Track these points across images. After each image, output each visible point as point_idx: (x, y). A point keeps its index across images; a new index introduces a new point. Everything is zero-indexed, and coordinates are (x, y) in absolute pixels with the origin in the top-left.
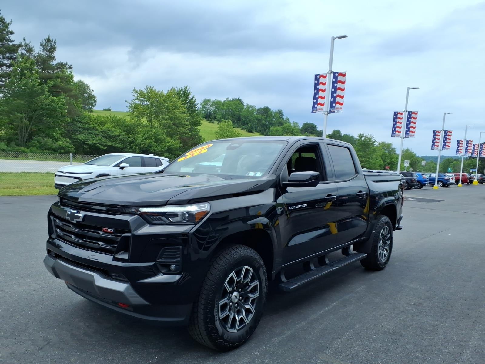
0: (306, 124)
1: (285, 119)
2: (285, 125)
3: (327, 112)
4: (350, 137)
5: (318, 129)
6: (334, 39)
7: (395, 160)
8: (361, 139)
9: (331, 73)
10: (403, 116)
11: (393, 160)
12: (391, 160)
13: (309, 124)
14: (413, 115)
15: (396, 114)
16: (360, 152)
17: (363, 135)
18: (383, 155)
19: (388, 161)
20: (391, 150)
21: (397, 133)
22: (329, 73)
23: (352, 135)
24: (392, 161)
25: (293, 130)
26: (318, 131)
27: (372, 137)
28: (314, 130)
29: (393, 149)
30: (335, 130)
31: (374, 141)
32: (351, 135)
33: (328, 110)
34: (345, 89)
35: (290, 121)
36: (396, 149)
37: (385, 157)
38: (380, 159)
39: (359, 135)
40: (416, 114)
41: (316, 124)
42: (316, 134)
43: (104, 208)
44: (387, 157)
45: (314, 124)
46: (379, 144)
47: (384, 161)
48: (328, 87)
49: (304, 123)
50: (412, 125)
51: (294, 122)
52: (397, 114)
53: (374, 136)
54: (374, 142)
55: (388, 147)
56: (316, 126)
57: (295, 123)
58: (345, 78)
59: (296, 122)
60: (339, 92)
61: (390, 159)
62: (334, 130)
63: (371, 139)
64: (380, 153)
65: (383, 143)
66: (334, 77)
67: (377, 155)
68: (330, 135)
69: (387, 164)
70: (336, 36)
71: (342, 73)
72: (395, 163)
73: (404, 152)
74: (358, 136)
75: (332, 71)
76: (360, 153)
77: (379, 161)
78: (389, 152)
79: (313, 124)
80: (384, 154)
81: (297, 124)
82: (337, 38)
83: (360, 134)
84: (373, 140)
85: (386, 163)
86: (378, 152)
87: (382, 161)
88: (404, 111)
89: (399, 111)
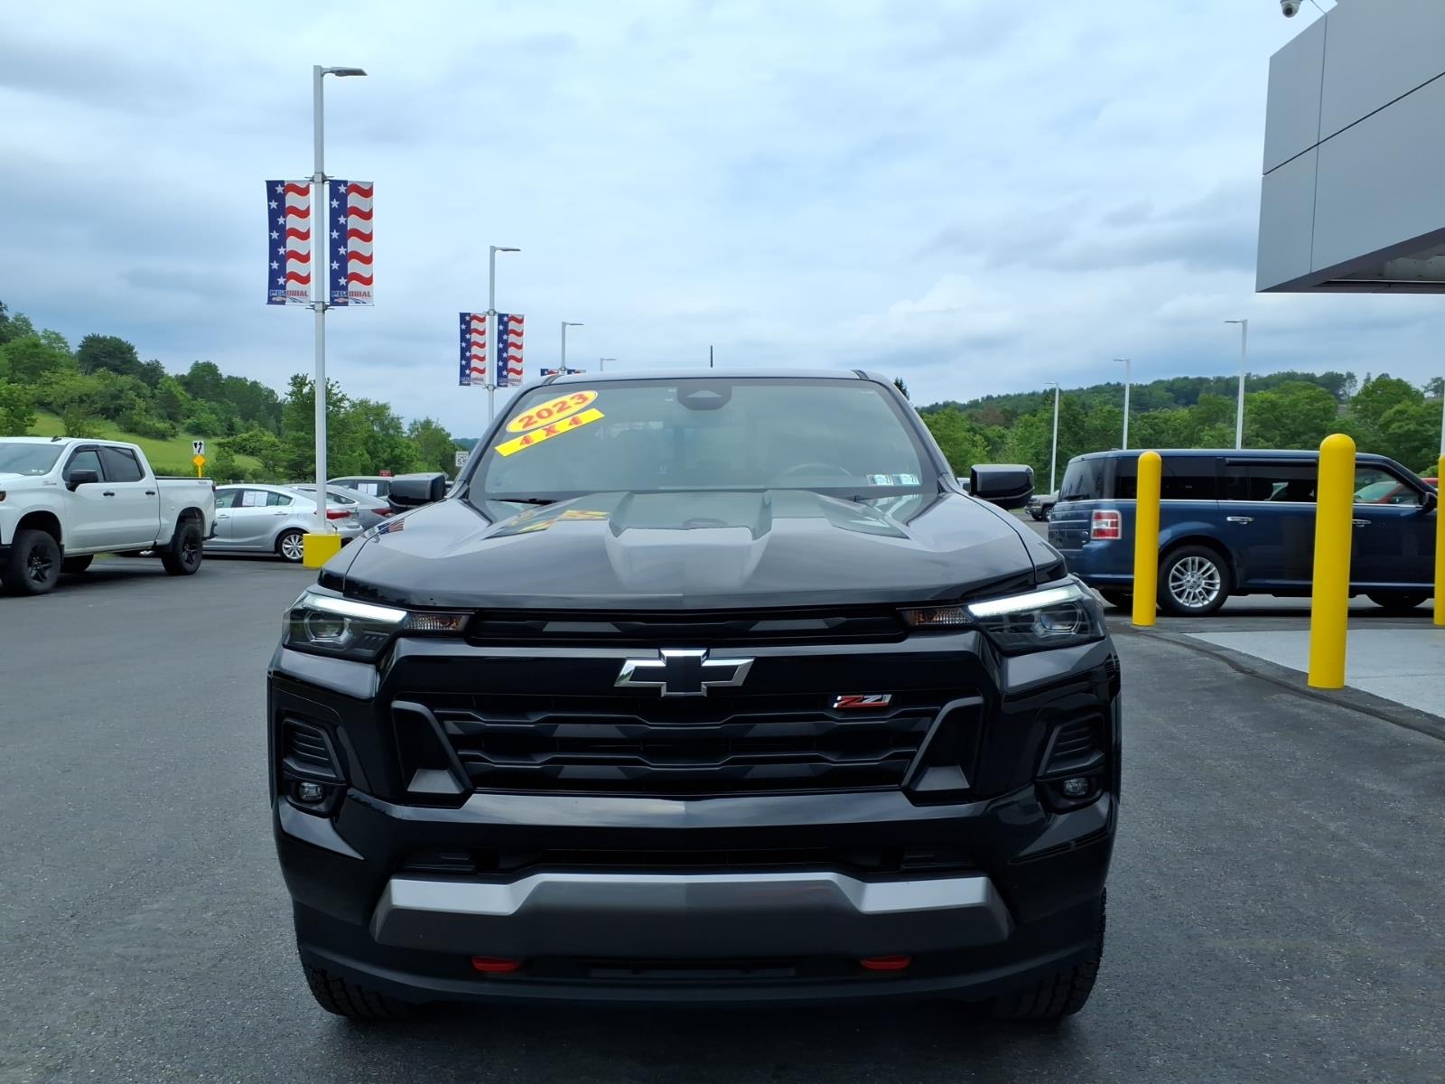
0: (95, 340)
1: (11, 320)
2: (16, 342)
3: (321, 304)
4: (248, 383)
5: (139, 359)
6: (322, 76)
7: (402, 452)
8: (302, 391)
9: (323, 182)
10: (487, 325)
11: (397, 452)
12: (392, 451)
13: (104, 339)
14: (512, 325)
15: (465, 319)
16: (302, 431)
17: (304, 378)
18: (370, 437)
19: (385, 456)
20: (386, 422)
21: (474, 375)
22: (316, 180)
23: (253, 380)
24: (395, 456)
25: (53, 359)
26: (140, 364)
27: (332, 386)
28: (125, 361)
29: (392, 419)
30: (200, 362)
31: (340, 396)
32: (250, 379)
33: (323, 297)
34: (374, 233)
35: (34, 328)
36: (401, 421)
37: (375, 443)
38: (360, 450)
39: (292, 379)
40: (520, 321)
41: (132, 342)
42: (134, 373)
43: (819, 624)
44: (381, 442)
45: (124, 340)
46: (354, 405)
47: (373, 454)
48: (318, 224)
49: (87, 335)
50: (512, 351)
51: (46, 331)
52: (468, 318)
53: (337, 382)
54: (341, 400)
55: (378, 414)
56: (133, 348)
57: (54, 336)
58: (372, 201)
59: (54, 333)
60: (354, 244)
61: (389, 450)
62: (197, 363)
63: (331, 390)
64: (362, 435)
65: (364, 404)
66: (334, 193)
67: (353, 440)
68: (183, 376)
69: (383, 465)
70: (327, 65)
71: (361, 186)
72: (403, 459)
73: (417, 429)
74: (290, 381)
75: (327, 174)
76: (303, 434)
77: (361, 455)
78: (384, 428)
79: (120, 340)
80: (372, 436)
81: (59, 338)
82: (332, 72)
83: (297, 377)
84: (336, 394)
85: (380, 461)
86: (354, 428)
87: (367, 456)
88: (488, 313)
89: (473, 311)
